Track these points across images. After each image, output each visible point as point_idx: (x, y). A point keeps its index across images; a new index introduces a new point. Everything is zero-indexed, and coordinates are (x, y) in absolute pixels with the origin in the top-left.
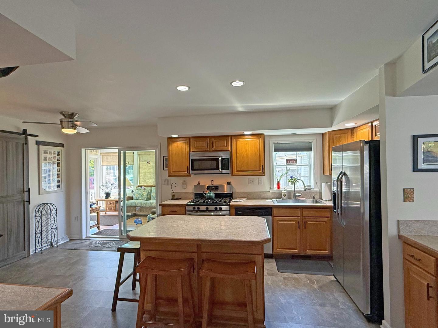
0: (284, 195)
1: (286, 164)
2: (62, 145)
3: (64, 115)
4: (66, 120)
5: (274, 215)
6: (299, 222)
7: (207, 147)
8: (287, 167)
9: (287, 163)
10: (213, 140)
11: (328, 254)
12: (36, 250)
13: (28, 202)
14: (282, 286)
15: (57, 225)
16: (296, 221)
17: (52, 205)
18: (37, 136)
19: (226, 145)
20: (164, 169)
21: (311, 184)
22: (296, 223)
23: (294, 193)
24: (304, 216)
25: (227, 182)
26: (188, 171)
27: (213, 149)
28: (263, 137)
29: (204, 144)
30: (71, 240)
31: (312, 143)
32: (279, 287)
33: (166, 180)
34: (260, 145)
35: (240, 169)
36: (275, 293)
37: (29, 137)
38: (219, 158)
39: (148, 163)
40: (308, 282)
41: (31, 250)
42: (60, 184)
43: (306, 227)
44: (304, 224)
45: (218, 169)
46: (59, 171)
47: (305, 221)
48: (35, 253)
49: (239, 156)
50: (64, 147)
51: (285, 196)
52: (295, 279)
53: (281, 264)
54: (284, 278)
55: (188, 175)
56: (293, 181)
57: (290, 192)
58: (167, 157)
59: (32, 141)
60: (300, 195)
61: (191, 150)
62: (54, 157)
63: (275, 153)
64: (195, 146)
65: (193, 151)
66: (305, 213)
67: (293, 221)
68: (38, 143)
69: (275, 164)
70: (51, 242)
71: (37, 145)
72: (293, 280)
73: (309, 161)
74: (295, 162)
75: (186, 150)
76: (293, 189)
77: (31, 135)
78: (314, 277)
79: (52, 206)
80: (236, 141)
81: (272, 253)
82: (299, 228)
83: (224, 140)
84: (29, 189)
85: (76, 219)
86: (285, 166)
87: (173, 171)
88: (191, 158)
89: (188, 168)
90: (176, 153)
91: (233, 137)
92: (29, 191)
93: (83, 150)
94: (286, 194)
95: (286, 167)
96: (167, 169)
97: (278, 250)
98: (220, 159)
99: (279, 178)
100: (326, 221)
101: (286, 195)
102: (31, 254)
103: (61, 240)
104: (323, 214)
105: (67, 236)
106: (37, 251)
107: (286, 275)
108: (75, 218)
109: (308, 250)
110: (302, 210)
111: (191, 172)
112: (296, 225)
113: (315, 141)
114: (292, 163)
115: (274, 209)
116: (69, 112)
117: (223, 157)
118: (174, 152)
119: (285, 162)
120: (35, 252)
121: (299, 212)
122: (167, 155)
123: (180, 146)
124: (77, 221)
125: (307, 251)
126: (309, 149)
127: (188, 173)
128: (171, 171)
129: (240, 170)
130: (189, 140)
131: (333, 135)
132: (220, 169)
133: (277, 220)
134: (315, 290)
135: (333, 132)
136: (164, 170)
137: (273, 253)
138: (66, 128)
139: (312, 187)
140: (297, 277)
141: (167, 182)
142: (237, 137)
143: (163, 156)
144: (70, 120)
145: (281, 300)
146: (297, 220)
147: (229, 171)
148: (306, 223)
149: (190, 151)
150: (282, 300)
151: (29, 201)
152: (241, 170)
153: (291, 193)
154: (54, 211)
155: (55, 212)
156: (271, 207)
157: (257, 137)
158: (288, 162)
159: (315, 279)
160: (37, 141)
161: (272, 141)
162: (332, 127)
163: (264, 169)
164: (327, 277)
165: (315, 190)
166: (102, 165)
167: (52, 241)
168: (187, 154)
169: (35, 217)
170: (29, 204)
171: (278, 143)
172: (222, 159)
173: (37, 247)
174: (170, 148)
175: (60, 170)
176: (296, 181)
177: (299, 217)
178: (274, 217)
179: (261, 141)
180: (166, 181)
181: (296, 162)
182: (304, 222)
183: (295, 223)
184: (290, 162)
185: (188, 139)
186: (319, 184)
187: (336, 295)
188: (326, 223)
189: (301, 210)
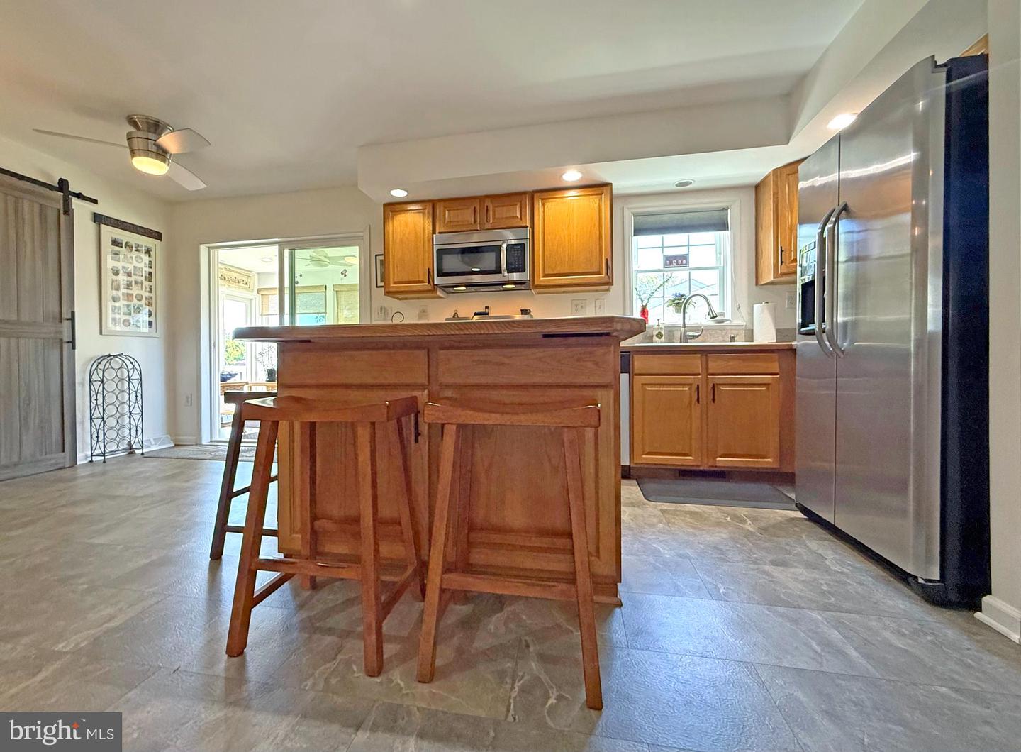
0: (657, 335)
1: (661, 267)
2: (158, 236)
3: (134, 124)
4: (140, 134)
5: (636, 371)
6: (698, 386)
7: (475, 221)
8: (666, 273)
9: (666, 265)
10: (488, 203)
11: (771, 466)
12: (92, 456)
13: (71, 344)
14: (660, 525)
15: (142, 406)
16: (691, 384)
17: (132, 360)
18: (95, 202)
19: (519, 215)
20: (378, 285)
21: (724, 310)
22: (689, 389)
23: (682, 329)
24: (710, 371)
25: (522, 310)
26: (430, 280)
27: (487, 226)
28: (609, 192)
29: (468, 215)
30: (176, 445)
31: (729, 210)
32: (652, 525)
33: (381, 309)
34: (600, 210)
35: (553, 270)
36: (642, 537)
37: (75, 201)
38: (503, 243)
39: (342, 274)
40: (729, 518)
41: (79, 455)
42: (152, 319)
43: (716, 397)
44: (712, 392)
45: (498, 271)
46: (148, 289)
47: (714, 385)
48: (91, 461)
49: (549, 238)
50: (161, 240)
51: (660, 338)
52: (692, 514)
53: (651, 486)
54: (663, 511)
55: (430, 288)
56: (680, 303)
57: (673, 331)
58: (382, 258)
59: (81, 211)
60: (697, 334)
61: (437, 231)
62: (136, 257)
63: (635, 238)
64: (446, 221)
65: (439, 233)
66: (714, 365)
67: (684, 385)
68: (98, 219)
69: (635, 268)
70: (130, 443)
71: (95, 222)
72: (688, 516)
73: (720, 257)
74: (684, 262)
75: (426, 231)
76: (681, 323)
77: (79, 196)
78: (742, 512)
79: (132, 363)
80: (543, 205)
81: (628, 464)
82: (698, 402)
83: (516, 203)
84: (73, 314)
85: (188, 402)
86: (659, 271)
87: (396, 280)
88: (435, 248)
89: (429, 272)
90: (401, 240)
91: (536, 196)
92: (72, 319)
93: (203, 249)
94: (663, 333)
95: (661, 273)
96: (382, 284)
97: (644, 456)
98: (505, 246)
99: (645, 297)
100: (769, 384)
101: (662, 336)
102: (78, 463)
103: (153, 443)
104: (762, 366)
105: (168, 436)
106: (95, 459)
107: (666, 506)
108: (188, 398)
109: (720, 457)
110: (706, 356)
111: (437, 280)
112: (690, 394)
113: (737, 203)
114: (677, 264)
115: (636, 357)
116: (147, 118)
117: (513, 242)
118: (399, 237)
119: (660, 264)
120: (90, 459)
121: (699, 362)
122: (382, 253)
123: (412, 222)
124: (191, 405)
125: (718, 459)
126: (723, 226)
127: (429, 282)
128: (391, 280)
129: (552, 273)
130: (433, 206)
131: (788, 175)
132: (504, 271)
133: (643, 384)
134: (749, 535)
135: (789, 168)
136: (377, 287)
137: (632, 465)
138: (140, 156)
139: (728, 316)
140: (697, 510)
141: (383, 312)
142: (545, 195)
143: (376, 256)
144: (151, 136)
145: (659, 551)
146: (690, 382)
147: (526, 276)
148: (716, 389)
149: (434, 232)
150: (662, 551)
151: (73, 342)
152: (555, 272)
153: (675, 332)
154: (136, 376)
155: (138, 377)
156: (629, 352)
157: (595, 193)
158: (668, 262)
159: (745, 515)
160: (95, 214)
161: (628, 208)
162: (790, 144)
163: (610, 269)
164: (777, 512)
165: (736, 322)
166: (262, 315)
167: (132, 442)
168: (429, 241)
169: (90, 381)
170: (74, 348)
171: (644, 215)
172: (510, 247)
173: (94, 449)
174: (390, 228)
175: (151, 289)
176: (688, 300)
177: (699, 374)
178: (635, 377)
179: (605, 199)
180: (381, 311)
181: (687, 263)
182: (711, 385)
183: (687, 389)
184: (671, 263)
185: (431, 204)
186: (744, 310)
187: (813, 545)
188: (768, 389)
189: (704, 358)
